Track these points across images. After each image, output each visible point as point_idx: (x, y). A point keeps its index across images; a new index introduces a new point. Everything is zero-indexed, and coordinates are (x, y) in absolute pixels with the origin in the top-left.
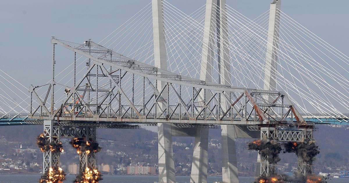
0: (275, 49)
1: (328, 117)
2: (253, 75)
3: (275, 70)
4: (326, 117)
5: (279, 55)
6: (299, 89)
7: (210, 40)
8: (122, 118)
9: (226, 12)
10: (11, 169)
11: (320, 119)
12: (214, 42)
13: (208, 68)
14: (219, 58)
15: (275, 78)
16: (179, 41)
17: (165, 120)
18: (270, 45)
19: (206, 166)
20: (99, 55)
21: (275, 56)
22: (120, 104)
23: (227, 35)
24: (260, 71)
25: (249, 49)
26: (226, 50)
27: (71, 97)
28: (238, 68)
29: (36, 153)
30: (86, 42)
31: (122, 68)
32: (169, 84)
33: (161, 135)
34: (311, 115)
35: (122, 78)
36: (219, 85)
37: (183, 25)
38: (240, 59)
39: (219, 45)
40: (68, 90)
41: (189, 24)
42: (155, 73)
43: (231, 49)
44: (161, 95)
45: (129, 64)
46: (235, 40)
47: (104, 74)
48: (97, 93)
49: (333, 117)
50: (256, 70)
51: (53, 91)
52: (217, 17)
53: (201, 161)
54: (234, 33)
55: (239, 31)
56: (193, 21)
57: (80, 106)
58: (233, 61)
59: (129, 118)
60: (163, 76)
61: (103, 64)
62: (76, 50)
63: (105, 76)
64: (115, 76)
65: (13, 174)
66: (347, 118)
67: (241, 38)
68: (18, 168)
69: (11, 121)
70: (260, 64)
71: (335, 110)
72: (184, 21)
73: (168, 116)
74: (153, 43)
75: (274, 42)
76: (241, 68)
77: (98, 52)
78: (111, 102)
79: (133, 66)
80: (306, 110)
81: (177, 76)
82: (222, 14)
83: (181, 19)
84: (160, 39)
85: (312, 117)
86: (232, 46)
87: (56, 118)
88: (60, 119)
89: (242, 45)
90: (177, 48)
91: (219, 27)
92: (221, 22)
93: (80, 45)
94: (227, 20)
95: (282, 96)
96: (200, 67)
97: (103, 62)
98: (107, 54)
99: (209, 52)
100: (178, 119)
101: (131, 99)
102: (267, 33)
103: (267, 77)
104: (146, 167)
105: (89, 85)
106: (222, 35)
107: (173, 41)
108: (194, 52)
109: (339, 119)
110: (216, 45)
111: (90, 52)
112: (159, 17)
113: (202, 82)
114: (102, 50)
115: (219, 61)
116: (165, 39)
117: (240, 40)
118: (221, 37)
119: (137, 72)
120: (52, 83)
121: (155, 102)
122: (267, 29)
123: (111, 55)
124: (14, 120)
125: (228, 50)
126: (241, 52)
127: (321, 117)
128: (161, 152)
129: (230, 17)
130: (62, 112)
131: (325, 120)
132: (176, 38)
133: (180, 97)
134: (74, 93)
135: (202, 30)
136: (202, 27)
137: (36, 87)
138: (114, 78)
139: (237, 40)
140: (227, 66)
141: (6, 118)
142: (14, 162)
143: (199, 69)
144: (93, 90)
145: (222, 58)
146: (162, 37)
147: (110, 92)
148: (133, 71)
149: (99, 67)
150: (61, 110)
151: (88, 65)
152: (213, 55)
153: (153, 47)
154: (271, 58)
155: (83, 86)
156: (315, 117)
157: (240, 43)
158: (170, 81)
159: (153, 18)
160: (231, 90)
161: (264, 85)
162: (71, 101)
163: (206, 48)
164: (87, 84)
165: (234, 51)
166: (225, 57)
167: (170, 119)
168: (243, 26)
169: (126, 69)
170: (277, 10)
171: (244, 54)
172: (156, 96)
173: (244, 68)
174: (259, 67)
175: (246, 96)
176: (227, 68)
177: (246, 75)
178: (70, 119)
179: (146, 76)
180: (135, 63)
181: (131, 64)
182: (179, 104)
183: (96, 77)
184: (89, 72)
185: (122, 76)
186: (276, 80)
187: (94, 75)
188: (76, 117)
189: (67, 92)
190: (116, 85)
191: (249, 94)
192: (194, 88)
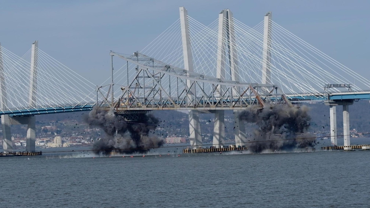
0: (269, 48)
1: (309, 95)
2: (255, 67)
3: (270, 63)
4: (307, 95)
5: (272, 52)
6: (287, 76)
7: (223, 44)
8: (163, 107)
9: (233, 23)
10: (82, 143)
11: (303, 96)
12: (225, 45)
13: (222, 63)
14: (230, 56)
15: (270, 68)
16: (200, 46)
17: (193, 108)
18: (265, 46)
19: (223, 138)
20: (145, 62)
21: (269, 53)
22: (161, 97)
23: (235, 40)
24: (259, 64)
25: (251, 49)
26: (234, 50)
27: (126, 93)
28: (243, 63)
29: (100, 131)
30: (135, 53)
31: (161, 71)
32: (196, 82)
33: (191, 118)
34: (297, 94)
35: (161, 78)
36: (231, 82)
37: (203, 33)
38: (244, 56)
39: (229, 47)
40: (123, 88)
41: (207, 33)
42: (185, 74)
43: (238, 49)
44: (190, 90)
45: (166, 68)
46: (240, 43)
47: (148, 76)
48: (144, 90)
49: (313, 94)
50: (256, 64)
51: (113, 89)
52: (227, 27)
53: (220, 134)
54: (239, 38)
55: (243, 37)
56: (210, 30)
57: (132, 99)
58: (240, 57)
59: (167, 107)
60: (190, 76)
61: (147, 69)
62: (128, 60)
63: (149, 77)
64: (157, 77)
65: (84, 147)
66: (322, 95)
67: (244, 41)
68: (87, 143)
69: (83, 108)
70: (258, 59)
71: (313, 89)
72: (203, 31)
73: (195, 105)
74: (182, 47)
75: (268, 43)
76: (246, 63)
77: (144, 60)
78: (154, 96)
79: (169, 69)
80: (292, 91)
81: (201, 76)
82: (231, 25)
83: (202, 30)
84: (187, 44)
85: (298, 95)
86: (238, 47)
87: (116, 109)
88: (119, 109)
89: (246, 47)
90: (200, 50)
91: (228, 33)
92: (230, 31)
93: (130, 56)
94: (234, 29)
95: (276, 88)
96: (216, 63)
97: (148, 67)
98: (151, 61)
99: (222, 52)
100: (203, 107)
101: (168, 93)
102: (263, 37)
103: (264, 68)
104: (179, 138)
105: (138, 84)
106: (231, 40)
107: (197, 45)
108: (211, 52)
109: (317, 96)
110: (227, 47)
111: (138, 61)
112: (186, 29)
113: (219, 79)
114: (146, 58)
115: (230, 58)
116: (191, 44)
117: (244, 43)
118: (230, 41)
119: (172, 74)
120: (112, 84)
121: (186, 95)
122: (263, 34)
123: (153, 62)
124: (85, 107)
125: (235, 50)
126: (245, 51)
127: (304, 95)
128: (192, 130)
129: (236, 27)
130: (119, 104)
131: (307, 97)
132: (199, 44)
133: (203, 91)
134: (127, 90)
135: (217, 37)
136: (216, 34)
137: (100, 87)
138: (156, 79)
139: (242, 43)
140: (236, 62)
141: (79, 106)
142: (85, 138)
143: (216, 65)
144: (141, 88)
145: (232, 56)
146: (188, 43)
147: (153, 89)
148: (169, 74)
149: (145, 71)
150: (119, 103)
151: (137, 70)
152: (225, 54)
153: (182, 50)
154: (266, 55)
155: (134, 85)
156: (300, 95)
157: (244, 45)
158: (196, 80)
159: (182, 30)
160: (239, 85)
161: (263, 74)
162: (126, 96)
163: (220, 49)
164: (137, 84)
165: (240, 51)
166: (234, 55)
167: (197, 107)
168: (245, 33)
169: (164, 72)
170: (269, 20)
171: (247, 52)
172: (186, 91)
173: (248, 62)
174: (258, 61)
175: (251, 89)
176: (235, 63)
177: (249, 67)
178: (126, 109)
179: (179, 76)
180: (171, 67)
181: (168, 68)
182: (203, 96)
183: (143, 78)
184: (138, 75)
185: (161, 77)
186: (270, 70)
187: (141, 77)
188: (130, 107)
189: (122, 90)
190: (157, 83)
191: (253, 88)
192: (213, 84)
